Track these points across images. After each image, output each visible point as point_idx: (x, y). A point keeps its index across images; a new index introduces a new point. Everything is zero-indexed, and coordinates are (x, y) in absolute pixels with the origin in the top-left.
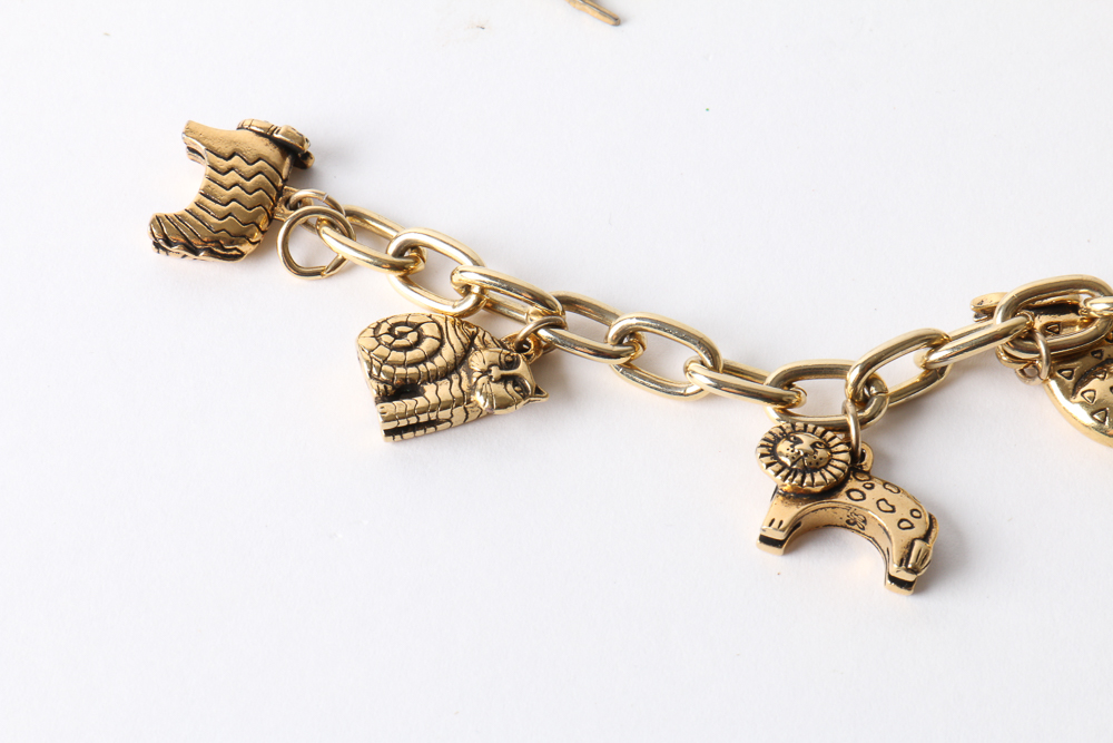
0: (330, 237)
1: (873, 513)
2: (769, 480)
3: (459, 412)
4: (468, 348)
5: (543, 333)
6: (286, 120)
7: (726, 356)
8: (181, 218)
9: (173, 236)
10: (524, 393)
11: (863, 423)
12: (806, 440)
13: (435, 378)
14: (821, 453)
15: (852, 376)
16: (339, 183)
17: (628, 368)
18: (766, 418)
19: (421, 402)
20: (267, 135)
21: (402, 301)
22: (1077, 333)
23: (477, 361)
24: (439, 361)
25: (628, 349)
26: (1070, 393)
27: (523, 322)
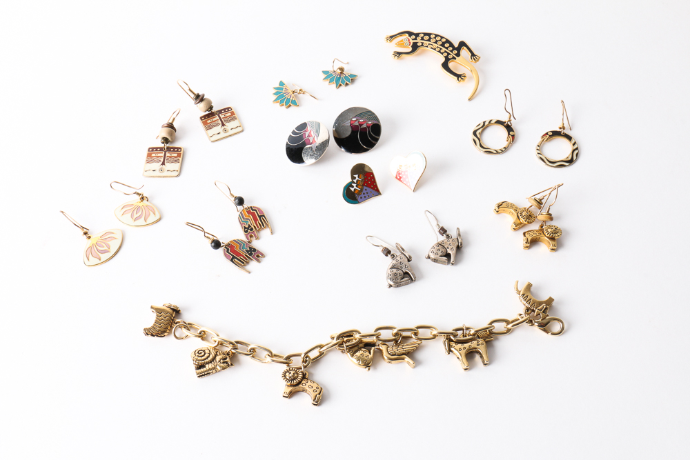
0: (184, 331)
1: (308, 389)
2: (284, 383)
3: (214, 371)
4: (216, 355)
5: (233, 351)
6: (175, 303)
7: (274, 353)
8: (150, 329)
9: (150, 332)
10: (228, 366)
11: (305, 367)
12: (292, 372)
13: (208, 363)
14: (296, 375)
15: (303, 356)
16: (187, 317)
17: (253, 356)
18: (285, 367)
19: (205, 369)
20: (169, 307)
21: (202, 345)
22: (354, 341)
23: (218, 358)
24: (209, 359)
25: (252, 353)
26: (352, 356)
27: (228, 349)
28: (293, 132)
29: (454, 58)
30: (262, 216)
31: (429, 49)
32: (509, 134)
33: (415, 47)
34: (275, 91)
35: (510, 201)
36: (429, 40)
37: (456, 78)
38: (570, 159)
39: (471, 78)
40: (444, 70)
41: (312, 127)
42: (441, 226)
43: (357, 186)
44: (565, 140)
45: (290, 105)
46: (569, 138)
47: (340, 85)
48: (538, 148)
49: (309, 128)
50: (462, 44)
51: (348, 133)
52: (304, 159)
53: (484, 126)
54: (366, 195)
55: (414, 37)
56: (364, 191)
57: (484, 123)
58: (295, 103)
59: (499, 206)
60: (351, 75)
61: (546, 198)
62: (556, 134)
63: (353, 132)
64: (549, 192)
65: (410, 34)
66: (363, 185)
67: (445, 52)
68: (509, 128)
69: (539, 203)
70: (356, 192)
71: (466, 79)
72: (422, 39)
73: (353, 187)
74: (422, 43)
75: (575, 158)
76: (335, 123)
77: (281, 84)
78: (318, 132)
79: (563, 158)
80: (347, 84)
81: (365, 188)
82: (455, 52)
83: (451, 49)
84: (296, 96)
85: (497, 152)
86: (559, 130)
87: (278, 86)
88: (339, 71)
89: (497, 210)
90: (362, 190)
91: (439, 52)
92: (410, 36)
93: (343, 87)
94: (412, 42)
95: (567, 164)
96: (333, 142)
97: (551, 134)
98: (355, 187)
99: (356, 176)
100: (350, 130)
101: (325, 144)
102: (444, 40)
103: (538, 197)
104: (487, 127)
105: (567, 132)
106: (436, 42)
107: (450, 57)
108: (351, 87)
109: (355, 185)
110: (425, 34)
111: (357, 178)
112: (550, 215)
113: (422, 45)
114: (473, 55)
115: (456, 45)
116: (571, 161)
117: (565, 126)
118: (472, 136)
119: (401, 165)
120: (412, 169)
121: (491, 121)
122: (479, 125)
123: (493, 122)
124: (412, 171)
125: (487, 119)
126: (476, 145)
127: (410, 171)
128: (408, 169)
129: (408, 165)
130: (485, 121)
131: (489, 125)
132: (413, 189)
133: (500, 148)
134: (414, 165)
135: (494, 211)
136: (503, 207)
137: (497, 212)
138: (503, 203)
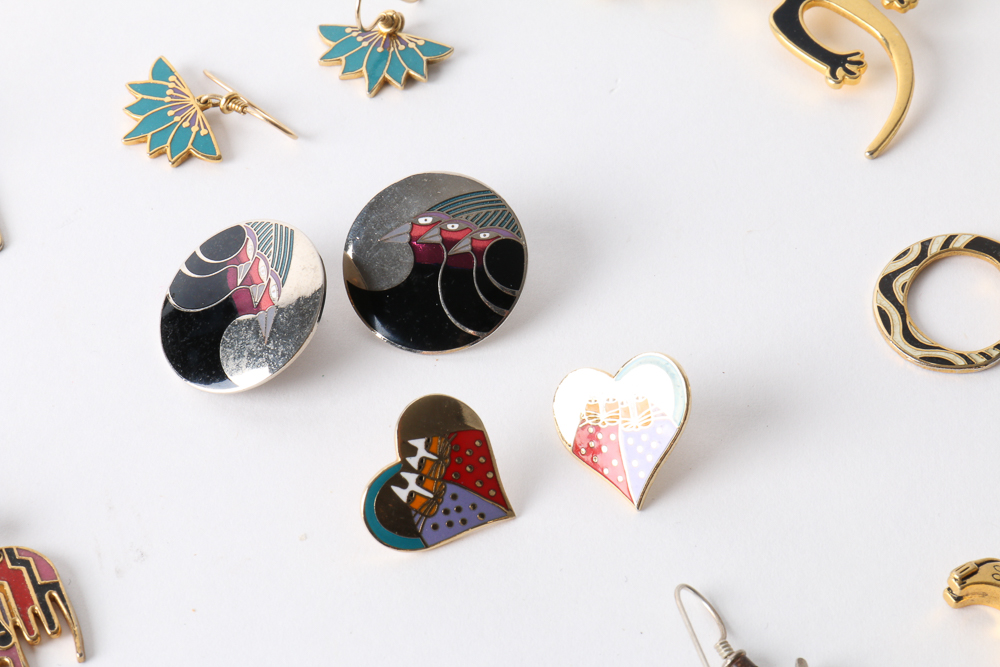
28: (193, 262)
30: (49, 588)
34: (132, 98)
37: (825, 69)
39: (885, 69)
40: (783, 38)
41: (262, 246)
42: (736, 649)
43: (419, 482)
45: (189, 156)
47: (386, 83)
49: (250, 248)
51: (399, 272)
52: (228, 366)
53: (925, 261)
54: (455, 517)
56: (447, 503)
57: (925, 245)
58: (208, 149)
59: (966, 576)
60: (429, 47)
63: (419, 268)
66: (446, 478)
70: (416, 505)
71: (865, 75)
73: (404, 484)
76: (354, 231)
77: (161, 69)
78: (283, 268)
80: (410, 81)
81: (451, 489)
84: (213, 121)
85: (970, 363)
87: (145, 76)
88: (384, 30)
89: (957, 592)
90: (438, 496)
93: (395, 95)
96: (339, 305)
98: (413, 486)
99: (419, 443)
100: (408, 260)
101: (309, 309)
104: (937, 261)
108: (426, 92)
109: (411, 478)
111: (422, 452)
118: (873, 298)
119: (593, 403)
120: (636, 420)
121: (951, 238)
122: (905, 253)
123: (959, 243)
124: (634, 429)
125: (938, 233)
126: (890, 333)
127: (628, 429)
128: (621, 419)
129: (620, 406)
130: (929, 241)
131: (943, 255)
132: (636, 499)
133: (982, 348)
134: (643, 406)
135: (945, 596)
136: (982, 583)
137: (958, 599)
138: (980, 564)
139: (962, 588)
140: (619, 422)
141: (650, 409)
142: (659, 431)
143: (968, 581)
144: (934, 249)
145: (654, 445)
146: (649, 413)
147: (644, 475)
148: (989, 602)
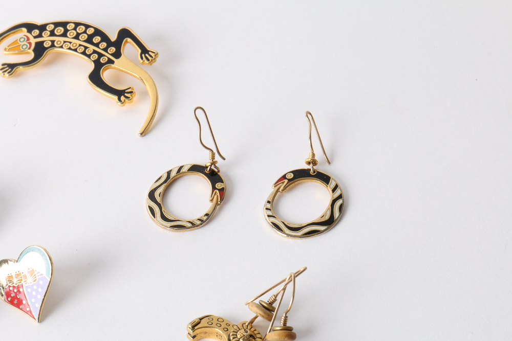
29: (112, 62)
31: (64, 50)
32: (214, 188)
33: (40, 50)
35: (216, 312)
36: (64, 35)
37: (116, 98)
38: (327, 217)
39: (143, 94)
40: (94, 86)
44: (317, 184)
46: (325, 179)
48: (269, 206)
50: (125, 34)
53: (170, 181)
55: (36, 32)
57: (169, 173)
59: (194, 326)
61: (279, 298)
62: (300, 175)
64: (281, 286)
65: (30, 27)
67: (95, 52)
68: (214, 176)
69: (268, 310)
71: (136, 98)
72: (52, 34)
74: (53, 42)
75: (336, 214)
79: (316, 218)
82: (113, 50)
83: (104, 45)
85: (193, 225)
86: (306, 167)
89: (193, 334)
91: (84, 53)
92: (30, 31)
94: (33, 41)
95: (322, 228)
97: (291, 176)
102: (91, 31)
103: (266, 299)
104: (175, 180)
105: (321, 168)
106: (77, 37)
107: (103, 60)
110: (57, 25)
112: (290, 329)
113: (53, 46)
114: (144, 51)
115: (113, 37)
116: (330, 222)
117: (316, 158)
118: (146, 202)
119: (10, 275)
120: (30, 280)
121: (181, 168)
122: (160, 178)
123: (185, 169)
124: (30, 284)
125: (174, 167)
126: (155, 218)
127: (27, 285)
128: (23, 280)
129: (22, 274)
130: (171, 171)
131: (178, 176)
132: (36, 318)
133: (199, 217)
134: (32, 272)
135: (188, 337)
136: (202, 327)
137: (194, 337)
138: (201, 319)
139: (193, 332)
140: (22, 282)
141: (36, 273)
142: (41, 283)
143: (196, 328)
144: (173, 174)
145: (40, 290)
146: (35, 275)
147: (38, 305)
148: (209, 336)
